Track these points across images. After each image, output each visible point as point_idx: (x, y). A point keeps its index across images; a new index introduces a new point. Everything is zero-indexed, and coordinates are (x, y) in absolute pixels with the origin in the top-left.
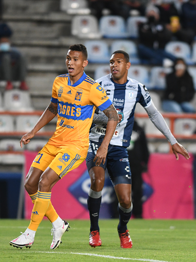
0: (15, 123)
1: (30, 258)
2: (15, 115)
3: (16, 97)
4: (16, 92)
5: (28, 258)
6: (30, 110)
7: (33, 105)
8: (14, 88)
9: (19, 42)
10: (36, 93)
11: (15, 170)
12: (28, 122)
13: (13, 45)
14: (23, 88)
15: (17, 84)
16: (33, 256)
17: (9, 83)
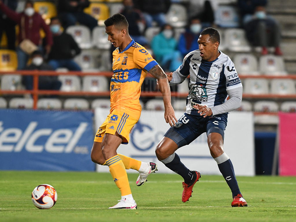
0: (270, 86)
1: (283, 212)
2: (270, 78)
3: (271, 62)
4: (271, 57)
5: (281, 211)
6: (284, 74)
7: (286, 70)
8: (269, 53)
9: (274, 10)
10: (289, 58)
11: (270, 130)
12: (282, 85)
13: (268, 13)
14: (277, 53)
15: (272, 49)
16: (286, 210)
17: (264, 49)
